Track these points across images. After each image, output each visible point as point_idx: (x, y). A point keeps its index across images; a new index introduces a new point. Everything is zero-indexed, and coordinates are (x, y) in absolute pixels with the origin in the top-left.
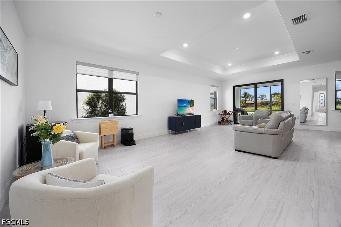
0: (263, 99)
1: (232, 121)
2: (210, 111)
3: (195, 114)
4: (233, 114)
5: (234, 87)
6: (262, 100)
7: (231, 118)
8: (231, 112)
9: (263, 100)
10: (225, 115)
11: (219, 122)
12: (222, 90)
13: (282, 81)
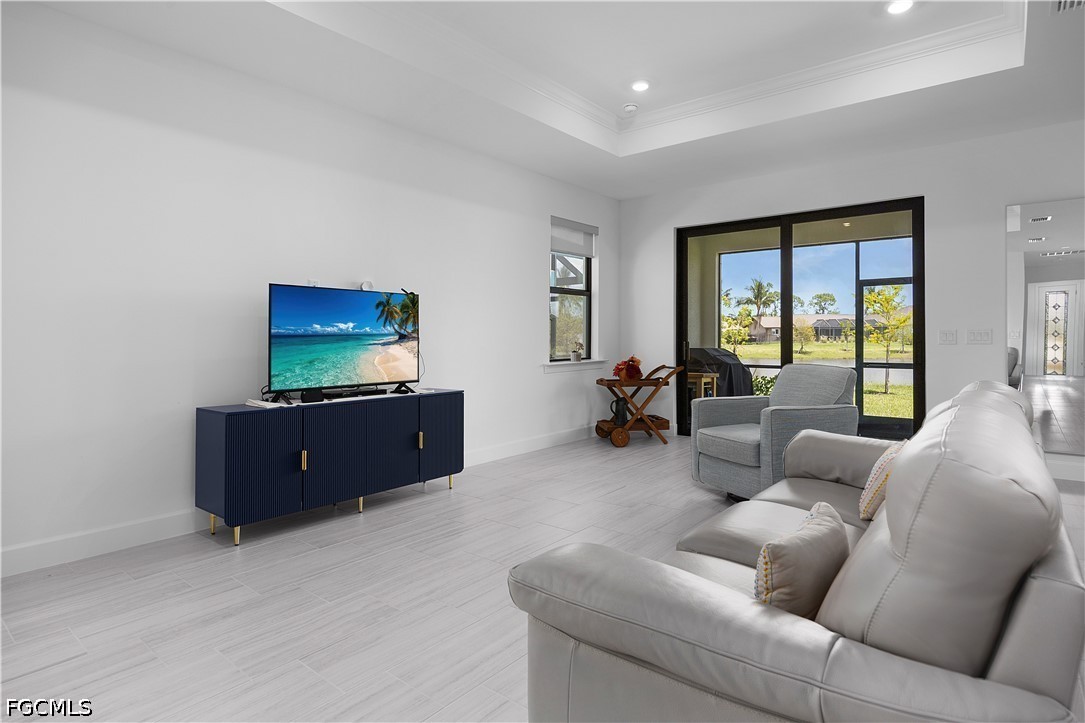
0: (823, 309)
1: (664, 424)
2: (544, 366)
3: (419, 389)
4: (673, 380)
5: (683, 235)
6: (820, 317)
7: (666, 404)
8: (663, 374)
9: (826, 317)
10: (629, 390)
11: (599, 429)
12: (624, 253)
13: (916, 205)
